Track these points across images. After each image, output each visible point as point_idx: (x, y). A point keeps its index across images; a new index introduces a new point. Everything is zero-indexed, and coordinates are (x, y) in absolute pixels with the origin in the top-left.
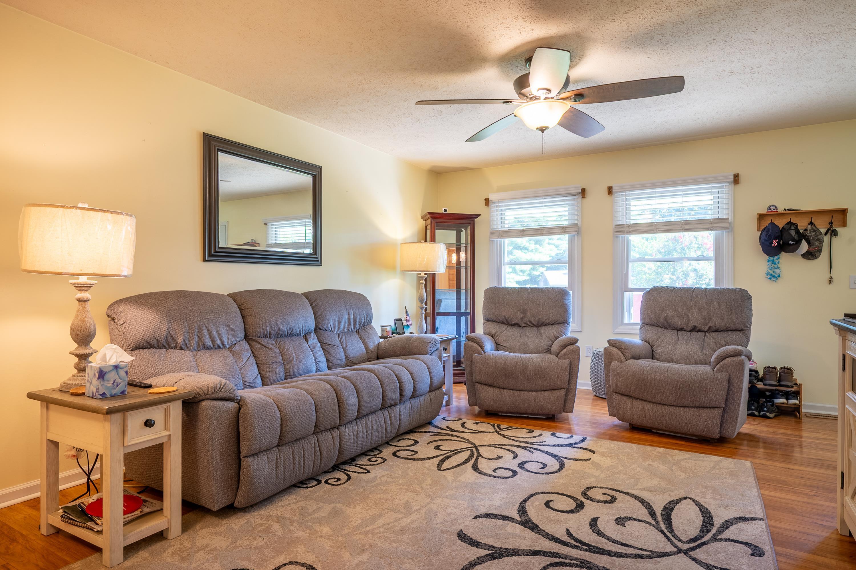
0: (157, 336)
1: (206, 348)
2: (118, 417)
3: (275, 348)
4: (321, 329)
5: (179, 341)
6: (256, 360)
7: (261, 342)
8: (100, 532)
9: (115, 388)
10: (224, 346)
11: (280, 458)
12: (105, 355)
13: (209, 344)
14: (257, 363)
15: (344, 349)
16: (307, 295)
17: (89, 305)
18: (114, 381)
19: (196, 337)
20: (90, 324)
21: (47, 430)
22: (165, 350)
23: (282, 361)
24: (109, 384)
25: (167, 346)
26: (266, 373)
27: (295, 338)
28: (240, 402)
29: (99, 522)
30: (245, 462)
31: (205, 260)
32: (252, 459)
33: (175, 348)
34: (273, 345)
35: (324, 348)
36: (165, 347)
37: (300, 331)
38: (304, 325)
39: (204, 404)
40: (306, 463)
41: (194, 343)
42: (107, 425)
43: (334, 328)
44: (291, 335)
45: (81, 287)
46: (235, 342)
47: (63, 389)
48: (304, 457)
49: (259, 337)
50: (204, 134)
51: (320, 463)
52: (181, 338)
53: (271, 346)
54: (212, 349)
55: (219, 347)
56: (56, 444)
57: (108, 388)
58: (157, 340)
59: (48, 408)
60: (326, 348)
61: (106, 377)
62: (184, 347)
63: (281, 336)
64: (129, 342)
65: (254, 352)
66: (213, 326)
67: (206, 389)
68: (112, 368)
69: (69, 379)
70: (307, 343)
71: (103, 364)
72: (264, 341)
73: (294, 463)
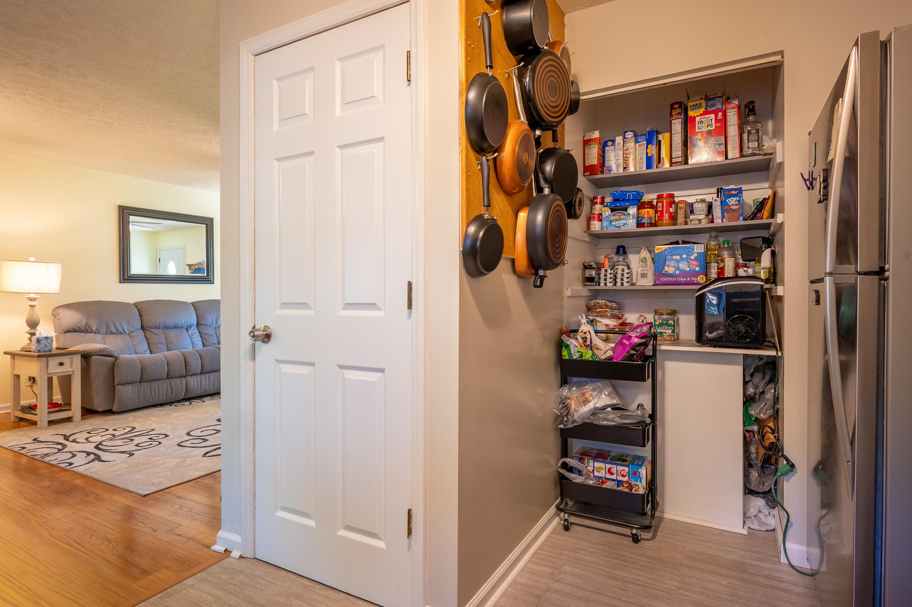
0: (79, 326)
1: (111, 333)
2: (44, 359)
3: (161, 335)
4: (201, 325)
5: (94, 329)
6: (148, 342)
7: (152, 331)
8: (36, 415)
9: (45, 348)
10: (125, 332)
11: (141, 388)
12: (41, 332)
13: (114, 330)
14: (148, 343)
15: (217, 337)
16: (193, 304)
17: (36, 308)
18: (45, 345)
19: (105, 327)
20: (36, 318)
21: (14, 370)
22: (85, 333)
23: (165, 342)
24: (43, 346)
25: (86, 331)
26: (153, 349)
27: (178, 330)
28: (116, 358)
29: (36, 410)
30: (118, 388)
31: (120, 282)
32: (121, 386)
33: (92, 332)
34: (160, 333)
35: (202, 336)
36: (84, 332)
37: (183, 325)
38: (186, 322)
39: (93, 357)
40: (160, 394)
41: (104, 330)
42: (39, 363)
43: (212, 324)
44: (176, 327)
45: (31, 299)
46: (133, 330)
47: (22, 350)
48: (159, 390)
49: (151, 328)
50: (119, 206)
51: (171, 395)
52: (95, 327)
53: (159, 333)
54: (116, 334)
55: (121, 333)
56: (18, 376)
57: (42, 348)
58: (80, 328)
59: (14, 359)
60: (203, 336)
61: (41, 342)
62: (97, 332)
63: (167, 328)
64: (63, 328)
65: (147, 337)
66: (117, 321)
67: (95, 350)
68: (44, 338)
69: (25, 345)
70: (188, 332)
71: (40, 336)
72: (154, 331)
73: (151, 392)
